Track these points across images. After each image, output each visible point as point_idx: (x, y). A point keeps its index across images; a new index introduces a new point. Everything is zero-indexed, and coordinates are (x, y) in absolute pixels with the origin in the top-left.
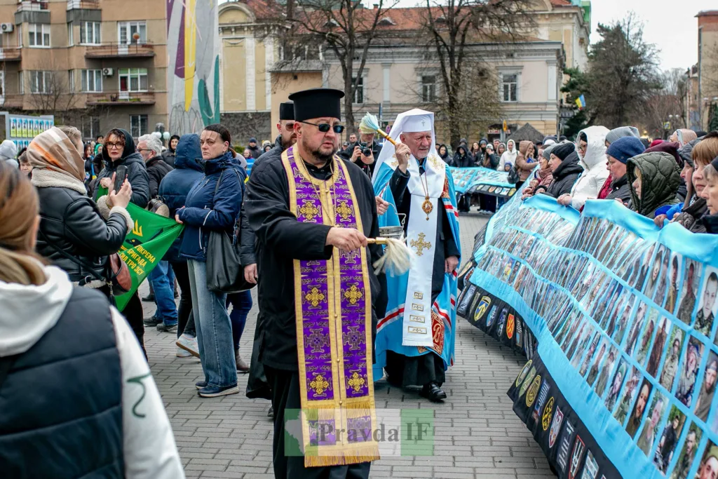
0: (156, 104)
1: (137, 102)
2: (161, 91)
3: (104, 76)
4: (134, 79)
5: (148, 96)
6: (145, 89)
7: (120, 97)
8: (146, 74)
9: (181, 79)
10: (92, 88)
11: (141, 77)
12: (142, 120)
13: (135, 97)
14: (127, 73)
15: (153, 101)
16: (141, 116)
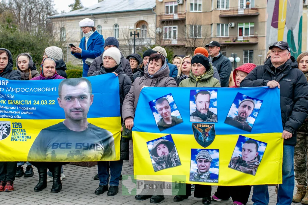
0: (259, 44)
1: (247, 43)
2: (262, 36)
3: (230, 27)
4: (247, 29)
5: (254, 39)
6: (253, 35)
7: (239, 40)
8: (253, 26)
9: (275, 29)
10: (222, 34)
11: (251, 27)
12: (250, 53)
13: (246, 39)
14: (243, 25)
15: (258, 42)
16: (250, 50)
